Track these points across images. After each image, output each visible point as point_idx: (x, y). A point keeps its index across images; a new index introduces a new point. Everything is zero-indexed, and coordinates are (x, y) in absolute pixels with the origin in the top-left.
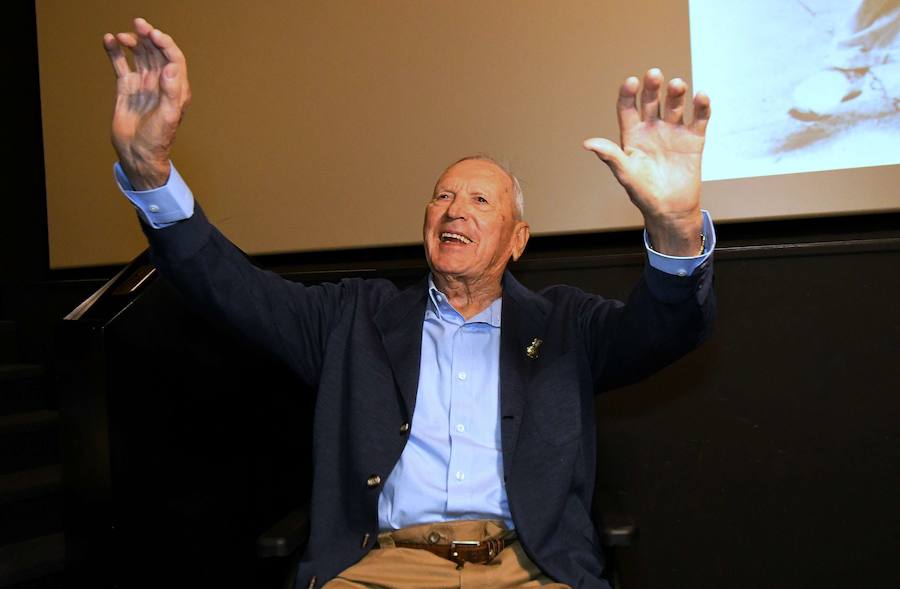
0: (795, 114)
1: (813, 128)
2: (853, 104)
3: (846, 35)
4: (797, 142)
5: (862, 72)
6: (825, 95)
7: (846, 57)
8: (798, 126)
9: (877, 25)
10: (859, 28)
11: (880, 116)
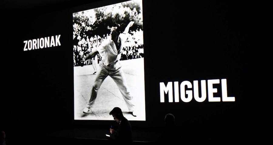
0: (83, 112)
1: (85, 114)
2: (89, 112)
3: (88, 103)
4: (84, 116)
5: (90, 108)
6: (86, 110)
7: (88, 106)
8: (84, 114)
9: (91, 102)
10: (90, 103)
11: (91, 114)
